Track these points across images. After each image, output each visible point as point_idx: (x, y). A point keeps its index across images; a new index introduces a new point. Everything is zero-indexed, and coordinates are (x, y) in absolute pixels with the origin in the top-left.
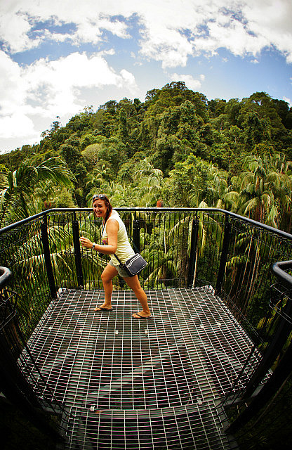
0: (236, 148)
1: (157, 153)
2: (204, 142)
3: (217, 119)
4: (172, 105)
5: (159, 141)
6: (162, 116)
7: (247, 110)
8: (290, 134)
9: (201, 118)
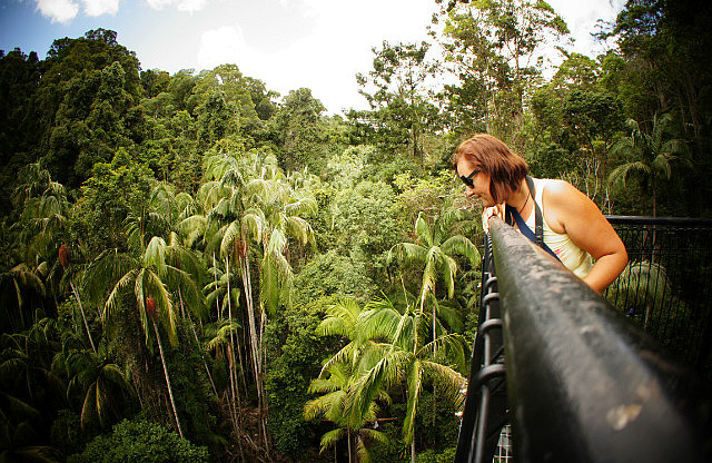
0: (181, 147)
2: (130, 138)
3: (154, 100)
4: (89, 69)
5: (55, 131)
6: (69, 85)
7: (206, 88)
8: (266, 126)
9: (130, 96)
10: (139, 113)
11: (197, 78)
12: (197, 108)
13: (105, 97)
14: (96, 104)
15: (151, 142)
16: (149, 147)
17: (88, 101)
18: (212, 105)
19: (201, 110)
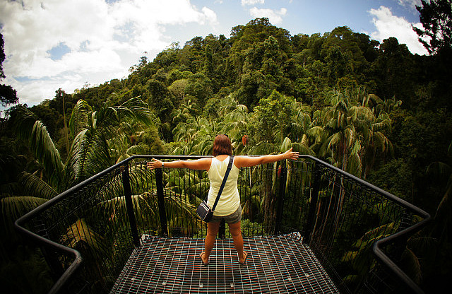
0: (319, 83)
1: (242, 89)
2: (288, 78)
3: (300, 54)
4: (257, 41)
5: (244, 77)
6: (247, 52)
7: (329, 45)
9: (284, 54)
12: (326, 58)
13: (269, 56)
16: (300, 82)
17: (260, 60)
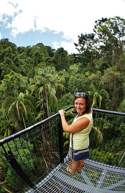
0: (29, 66)
2: (15, 65)
3: (21, 55)
4: (2, 49)
7: (34, 50)
8: (52, 59)
9: (14, 55)
10: (17, 59)
11: (32, 48)
12: (33, 56)
13: (7, 56)
14: (5, 58)
15: (21, 66)
16: (21, 67)
17: (3, 58)
18: (36, 54)
19: (34, 56)
